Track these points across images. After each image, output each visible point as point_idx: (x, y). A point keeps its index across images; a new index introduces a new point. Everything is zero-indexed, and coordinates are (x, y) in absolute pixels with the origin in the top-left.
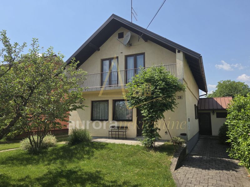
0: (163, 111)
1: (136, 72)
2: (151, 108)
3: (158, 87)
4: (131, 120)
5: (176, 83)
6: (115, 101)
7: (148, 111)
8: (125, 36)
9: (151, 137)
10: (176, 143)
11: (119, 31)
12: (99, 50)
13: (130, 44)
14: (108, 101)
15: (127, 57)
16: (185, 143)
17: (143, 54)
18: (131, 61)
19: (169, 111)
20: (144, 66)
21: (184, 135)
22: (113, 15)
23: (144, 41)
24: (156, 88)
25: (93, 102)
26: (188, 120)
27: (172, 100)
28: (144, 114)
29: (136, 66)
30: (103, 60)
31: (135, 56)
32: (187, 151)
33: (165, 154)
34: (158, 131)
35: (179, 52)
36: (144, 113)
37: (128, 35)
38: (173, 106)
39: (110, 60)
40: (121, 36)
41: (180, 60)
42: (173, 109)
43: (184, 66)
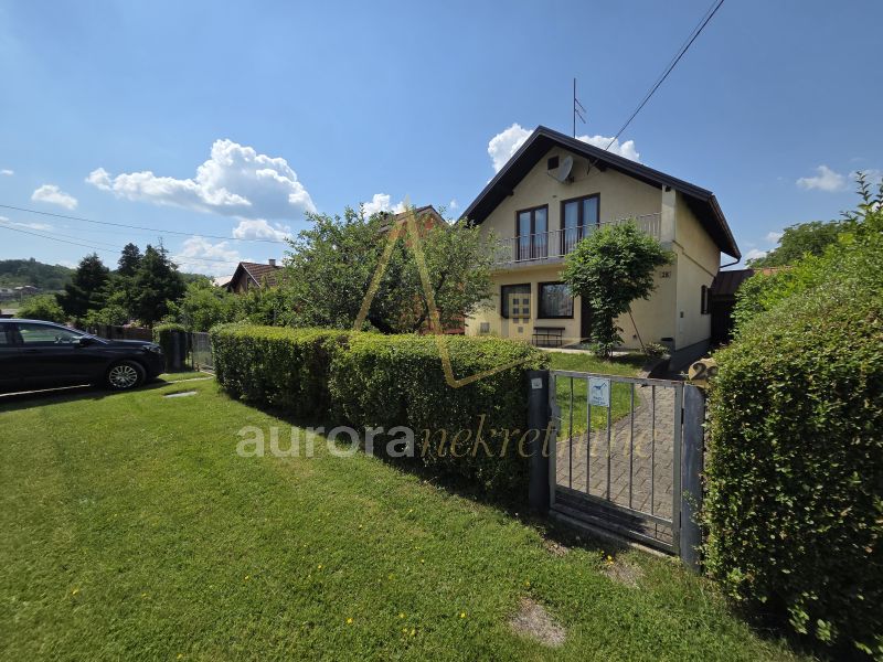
0: (629, 299)
1: (581, 233)
2: (607, 296)
3: (622, 261)
4: (571, 317)
5: (656, 251)
6: (541, 286)
7: (603, 300)
8: (561, 164)
9: (606, 341)
10: (651, 352)
11: (550, 155)
12: (512, 194)
13: (571, 179)
14: (529, 285)
15: (564, 203)
16: (669, 353)
17: (597, 195)
18: (572, 210)
19: (641, 299)
20: (598, 221)
21: (667, 341)
22: (540, 127)
23: (598, 171)
24: (618, 263)
25: (503, 287)
26: (679, 315)
27: (647, 281)
28: (596, 306)
29: (581, 221)
30: (519, 213)
31: (581, 201)
32: (671, 367)
33: (628, 366)
34: (618, 332)
35: (668, 190)
36: (596, 303)
37: (567, 163)
38: (649, 291)
39: (533, 210)
40: (553, 164)
41: (669, 206)
42: (648, 297)
43: (678, 215)
